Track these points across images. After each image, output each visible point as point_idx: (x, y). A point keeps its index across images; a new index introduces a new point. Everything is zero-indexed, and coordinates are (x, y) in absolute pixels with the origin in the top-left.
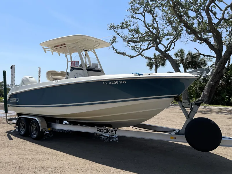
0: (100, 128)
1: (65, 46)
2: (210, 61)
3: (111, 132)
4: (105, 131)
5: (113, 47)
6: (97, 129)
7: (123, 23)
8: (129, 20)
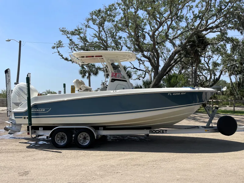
0: (152, 130)
1: (102, 58)
2: (135, 74)
3: (162, 132)
4: (157, 132)
5: (59, 52)
6: (150, 131)
7: (76, 30)
8: (81, 28)
